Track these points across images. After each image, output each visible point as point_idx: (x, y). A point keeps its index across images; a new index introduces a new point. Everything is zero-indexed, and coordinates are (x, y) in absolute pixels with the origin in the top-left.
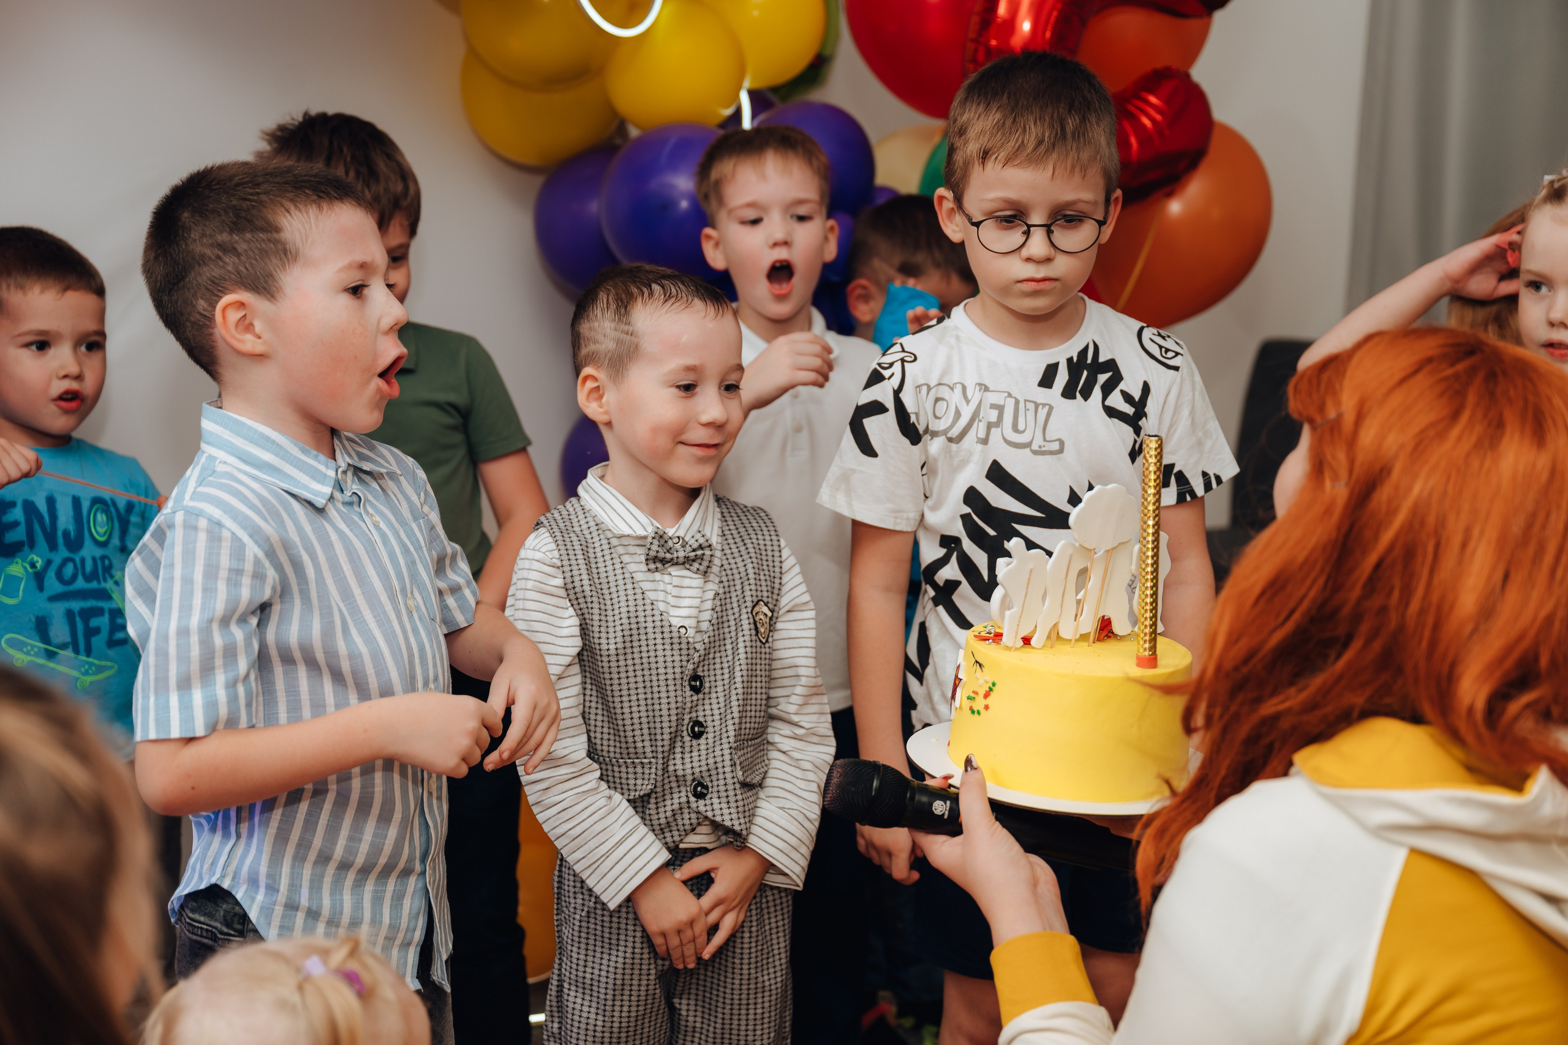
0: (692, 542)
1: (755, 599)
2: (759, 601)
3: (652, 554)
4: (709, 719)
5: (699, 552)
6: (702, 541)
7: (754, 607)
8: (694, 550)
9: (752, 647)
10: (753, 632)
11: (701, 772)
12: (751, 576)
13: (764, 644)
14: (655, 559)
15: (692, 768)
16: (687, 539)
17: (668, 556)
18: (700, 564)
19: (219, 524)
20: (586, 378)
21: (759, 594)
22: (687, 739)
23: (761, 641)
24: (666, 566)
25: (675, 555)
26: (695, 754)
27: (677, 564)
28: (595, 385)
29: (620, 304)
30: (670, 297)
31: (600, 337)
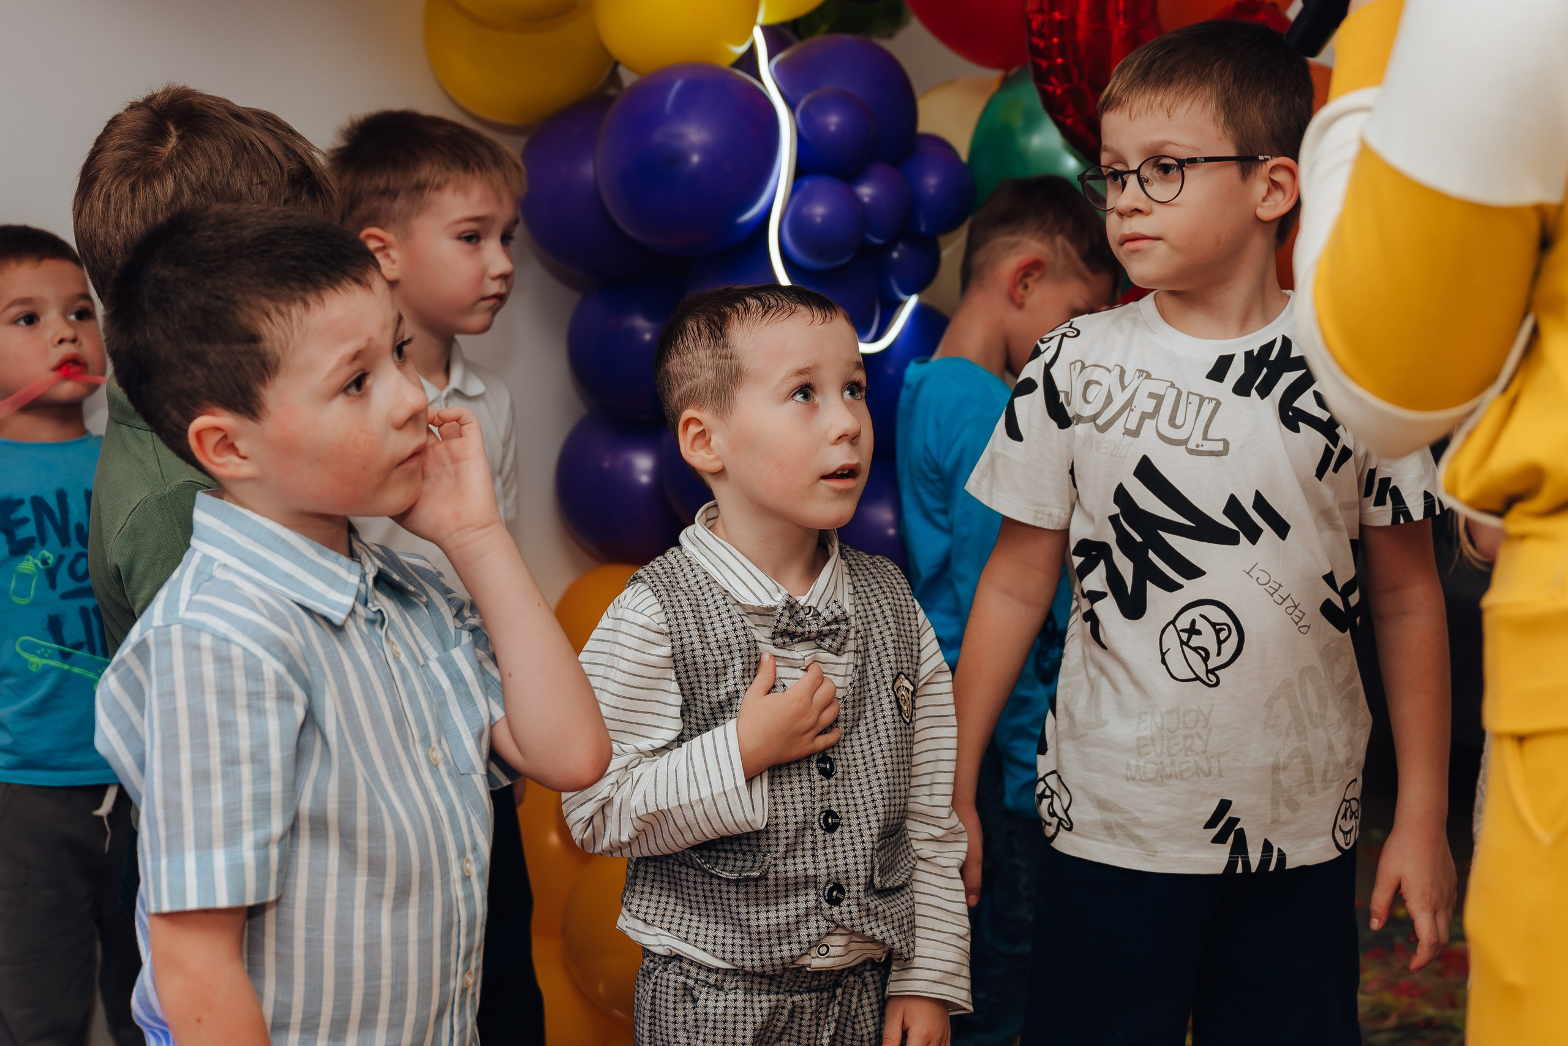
0: (826, 613)
1: (895, 672)
2: (899, 674)
3: (781, 626)
4: (844, 809)
5: (834, 627)
6: (838, 613)
7: (894, 682)
8: (828, 624)
9: (895, 728)
10: (896, 711)
11: (837, 873)
12: (890, 645)
13: (908, 724)
14: (784, 633)
15: (828, 867)
16: (819, 610)
17: (799, 629)
18: (833, 640)
19: (226, 640)
20: (688, 422)
21: (899, 665)
22: (819, 832)
23: (905, 722)
24: (795, 640)
25: (807, 629)
26: (829, 850)
27: (808, 639)
28: (700, 429)
29: (713, 327)
30: (769, 308)
31: (696, 371)
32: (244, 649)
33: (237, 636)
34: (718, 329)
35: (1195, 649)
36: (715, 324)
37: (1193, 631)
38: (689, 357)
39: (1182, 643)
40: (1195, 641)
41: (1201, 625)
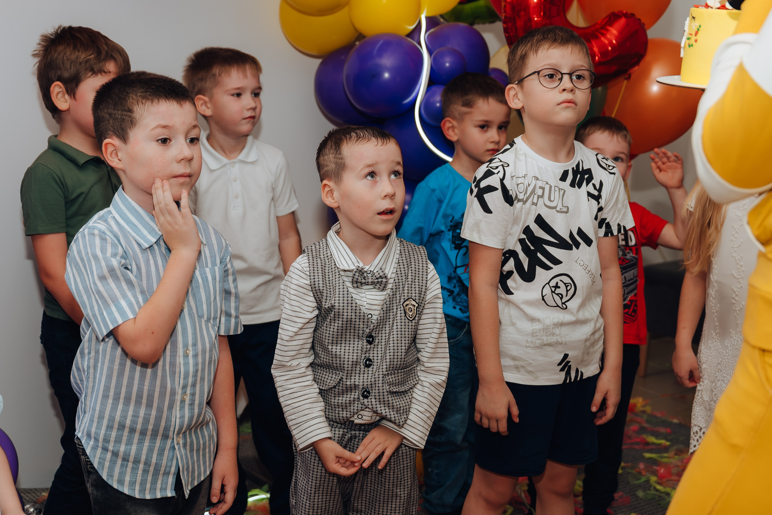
2: (409, 299)
3: (355, 279)
7: (404, 302)
8: (377, 279)
9: (401, 322)
10: (403, 315)
11: (367, 385)
13: (411, 321)
14: (357, 282)
16: (374, 272)
17: (364, 281)
18: (380, 285)
20: (325, 186)
21: (410, 295)
23: (408, 319)
25: (368, 280)
26: (366, 375)
27: (368, 283)
28: (330, 189)
29: (337, 145)
30: (360, 137)
31: (328, 163)
35: (557, 294)
37: (557, 287)
39: (552, 292)
40: (558, 291)
41: (560, 284)
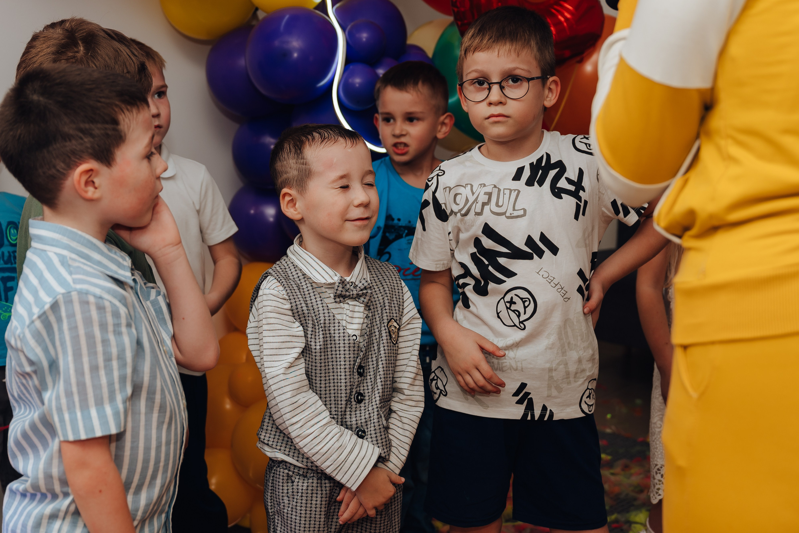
0: (360, 285)
1: (389, 318)
2: (391, 319)
3: (338, 292)
4: (366, 391)
5: (365, 291)
6: (366, 284)
7: (388, 323)
8: (362, 290)
9: (388, 346)
10: (389, 337)
11: (361, 423)
12: (387, 304)
13: (395, 344)
14: (340, 296)
15: (356, 420)
16: (357, 283)
17: (347, 294)
18: (364, 298)
20: (285, 195)
21: (391, 315)
22: (354, 403)
23: (393, 343)
24: (345, 299)
25: (351, 293)
26: (358, 412)
27: (352, 298)
28: (291, 198)
29: (297, 148)
30: (324, 139)
31: (289, 170)
32: (110, 302)
33: (106, 296)
34: (299, 148)
35: (514, 311)
36: (298, 146)
37: (512, 302)
38: (285, 162)
39: (507, 308)
40: (513, 307)
41: (515, 299)
